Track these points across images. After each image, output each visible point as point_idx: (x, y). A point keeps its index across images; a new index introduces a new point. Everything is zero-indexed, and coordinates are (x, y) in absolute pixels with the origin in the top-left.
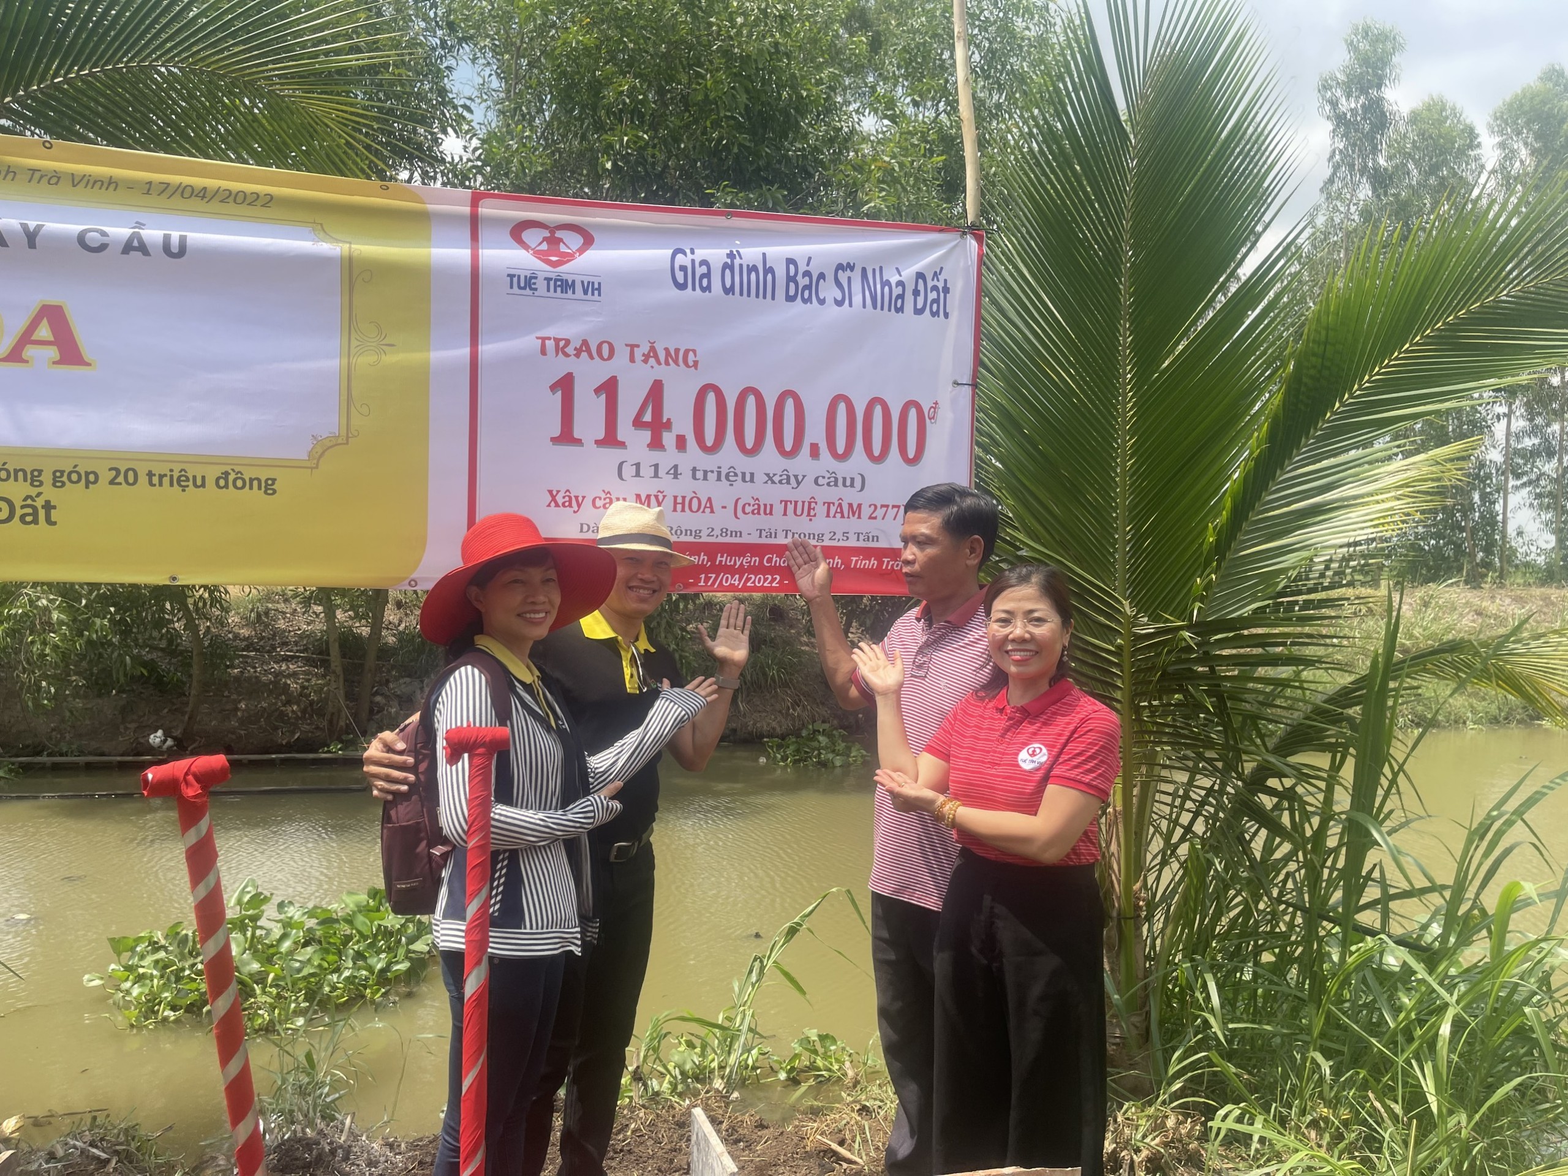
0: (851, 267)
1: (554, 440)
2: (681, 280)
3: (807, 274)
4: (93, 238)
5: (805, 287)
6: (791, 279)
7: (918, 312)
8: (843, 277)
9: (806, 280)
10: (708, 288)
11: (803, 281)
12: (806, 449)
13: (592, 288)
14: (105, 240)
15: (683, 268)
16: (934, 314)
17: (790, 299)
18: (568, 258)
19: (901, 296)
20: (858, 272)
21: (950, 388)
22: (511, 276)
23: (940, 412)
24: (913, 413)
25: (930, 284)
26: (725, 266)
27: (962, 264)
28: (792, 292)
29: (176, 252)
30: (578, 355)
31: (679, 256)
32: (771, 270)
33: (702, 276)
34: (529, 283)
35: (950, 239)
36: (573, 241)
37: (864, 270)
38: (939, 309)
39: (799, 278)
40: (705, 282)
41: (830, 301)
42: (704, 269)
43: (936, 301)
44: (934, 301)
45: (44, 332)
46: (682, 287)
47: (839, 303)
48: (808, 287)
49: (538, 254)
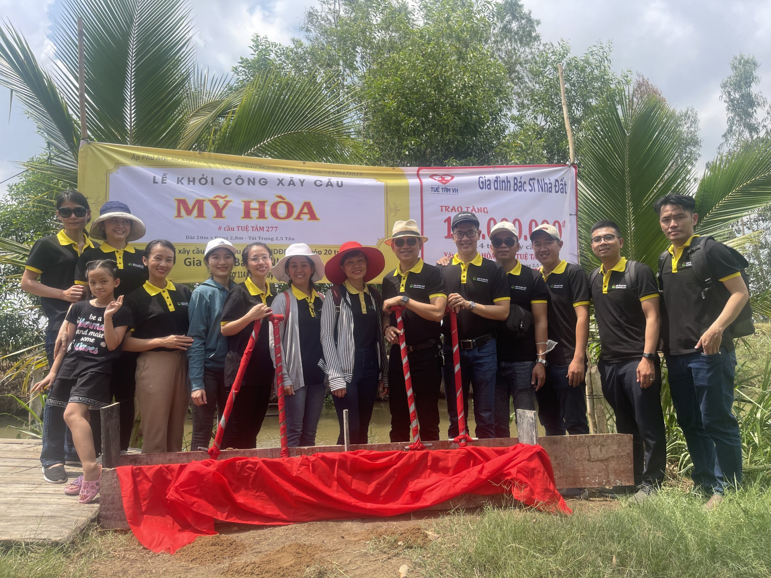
0: (534, 179)
1: (445, 237)
2: (482, 186)
3: (520, 182)
4: (318, 183)
5: (520, 186)
6: (515, 184)
7: (557, 192)
8: (531, 182)
9: (520, 184)
10: (490, 188)
11: (519, 185)
13: (456, 190)
14: (321, 183)
15: (482, 182)
16: (562, 193)
17: (515, 190)
19: (551, 187)
20: (536, 180)
21: (569, 216)
22: (432, 188)
23: (566, 224)
25: (560, 183)
26: (495, 181)
27: (570, 176)
28: (515, 188)
29: (340, 186)
30: (452, 211)
31: (481, 179)
32: (509, 182)
33: (488, 185)
34: (437, 190)
35: (566, 168)
37: (538, 180)
38: (563, 190)
39: (518, 184)
40: (489, 187)
41: (528, 190)
42: (489, 182)
43: (562, 188)
44: (561, 188)
45: (305, 210)
46: (482, 188)
47: (531, 191)
48: (521, 186)
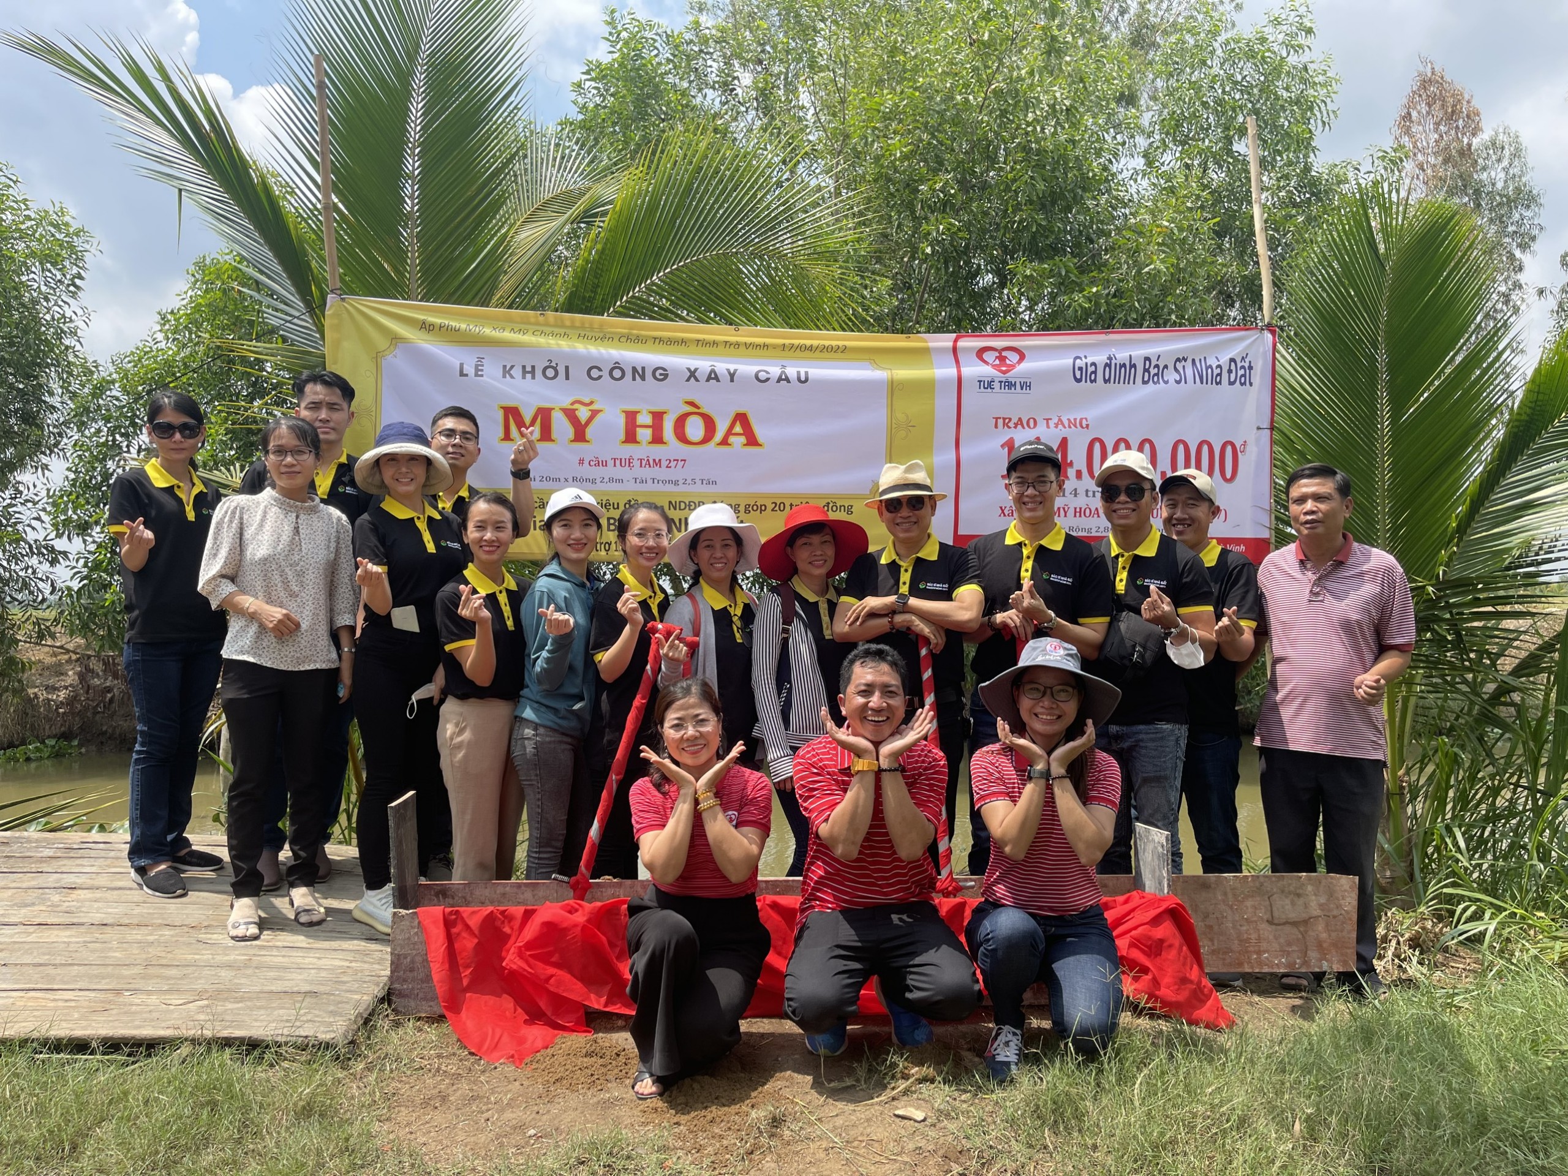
0: (1185, 359)
2: (1078, 376)
3: (1157, 366)
4: (763, 375)
5: (1155, 375)
6: (1146, 370)
7: (1231, 383)
8: (1179, 366)
9: (1156, 370)
10: (1095, 380)
11: (1153, 371)
13: (1026, 385)
14: (768, 376)
15: (1080, 369)
16: (1242, 384)
17: (1145, 382)
18: (1013, 366)
20: (1189, 361)
21: (1255, 431)
22: (980, 381)
23: (1248, 448)
24: (1229, 449)
25: (1239, 365)
26: (1107, 365)
27: (1261, 350)
28: (1146, 379)
29: (803, 381)
30: (1015, 427)
31: (1078, 361)
32: (1133, 366)
33: (1092, 373)
34: (990, 385)
35: (1253, 336)
36: (1013, 357)
37: (1193, 360)
38: (1245, 380)
39: (1151, 370)
40: (1093, 376)
41: (1171, 382)
42: (1093, 368)
43: (1244, 375)
44: (1242, 376)
45: (738, 428)
46: (1078, 381)
47: (1178, 383)
48: (1157, 374)
49: (994, 366)
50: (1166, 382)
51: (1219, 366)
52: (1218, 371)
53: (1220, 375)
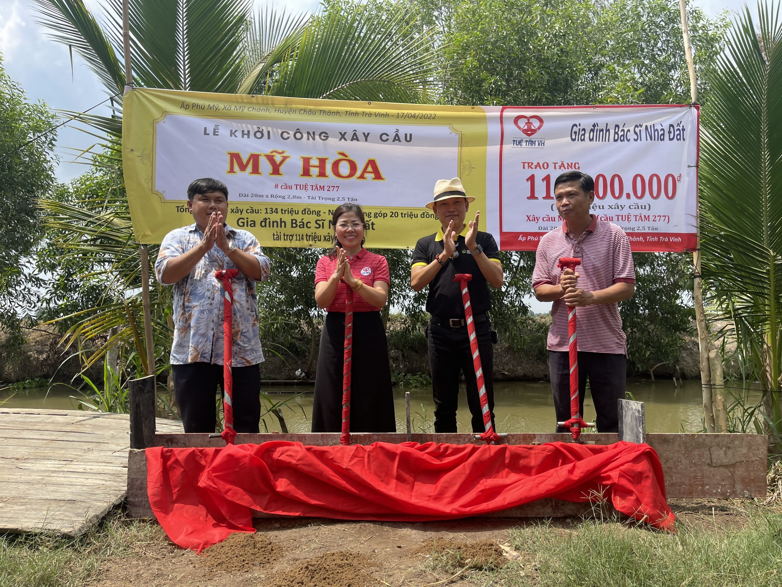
0: (641, 126)
1: (528, 198)
2: (574, 137)
3: (623, 130)
4: (385, 137)
6: (616, 133)
7: (671, 140)
8: (637, 130)
9: (622, 133)
10: (584, 140)
12: (624, 196)
13: (541, 143)
14: (388, 137)
15: (575, 133)
16: (678, 140)
17: (615, 141)
18: (534, 132)
20: (644, 127)
21: (687, 168)
22: (515, 140)
23: (682, 178)
24: (670, 179)
25: (676, 128)
26: (592, 129)
27: (690, 119)
28: (616, 138)
29: (409, 139)
30: (536, 168)
31: (575, 127)
32: (608, 130)
33: (582, 135)
34: (521, 142)
35: (685, 110)
36: (536, 124)
37: (646, 126)
38: (680, 137)
39: (620, 132)
40: (583, 137)
41: (632, 140)
42: (583, 132)
44: (678, 135)
45: (370, 169)
46: (574, 140)
47: (636, 140)
48: (623, 135)
49: (524, 131)
50: (628, 140)
51: (661, 130)
52: (662, 132)
53: (663, 135)
